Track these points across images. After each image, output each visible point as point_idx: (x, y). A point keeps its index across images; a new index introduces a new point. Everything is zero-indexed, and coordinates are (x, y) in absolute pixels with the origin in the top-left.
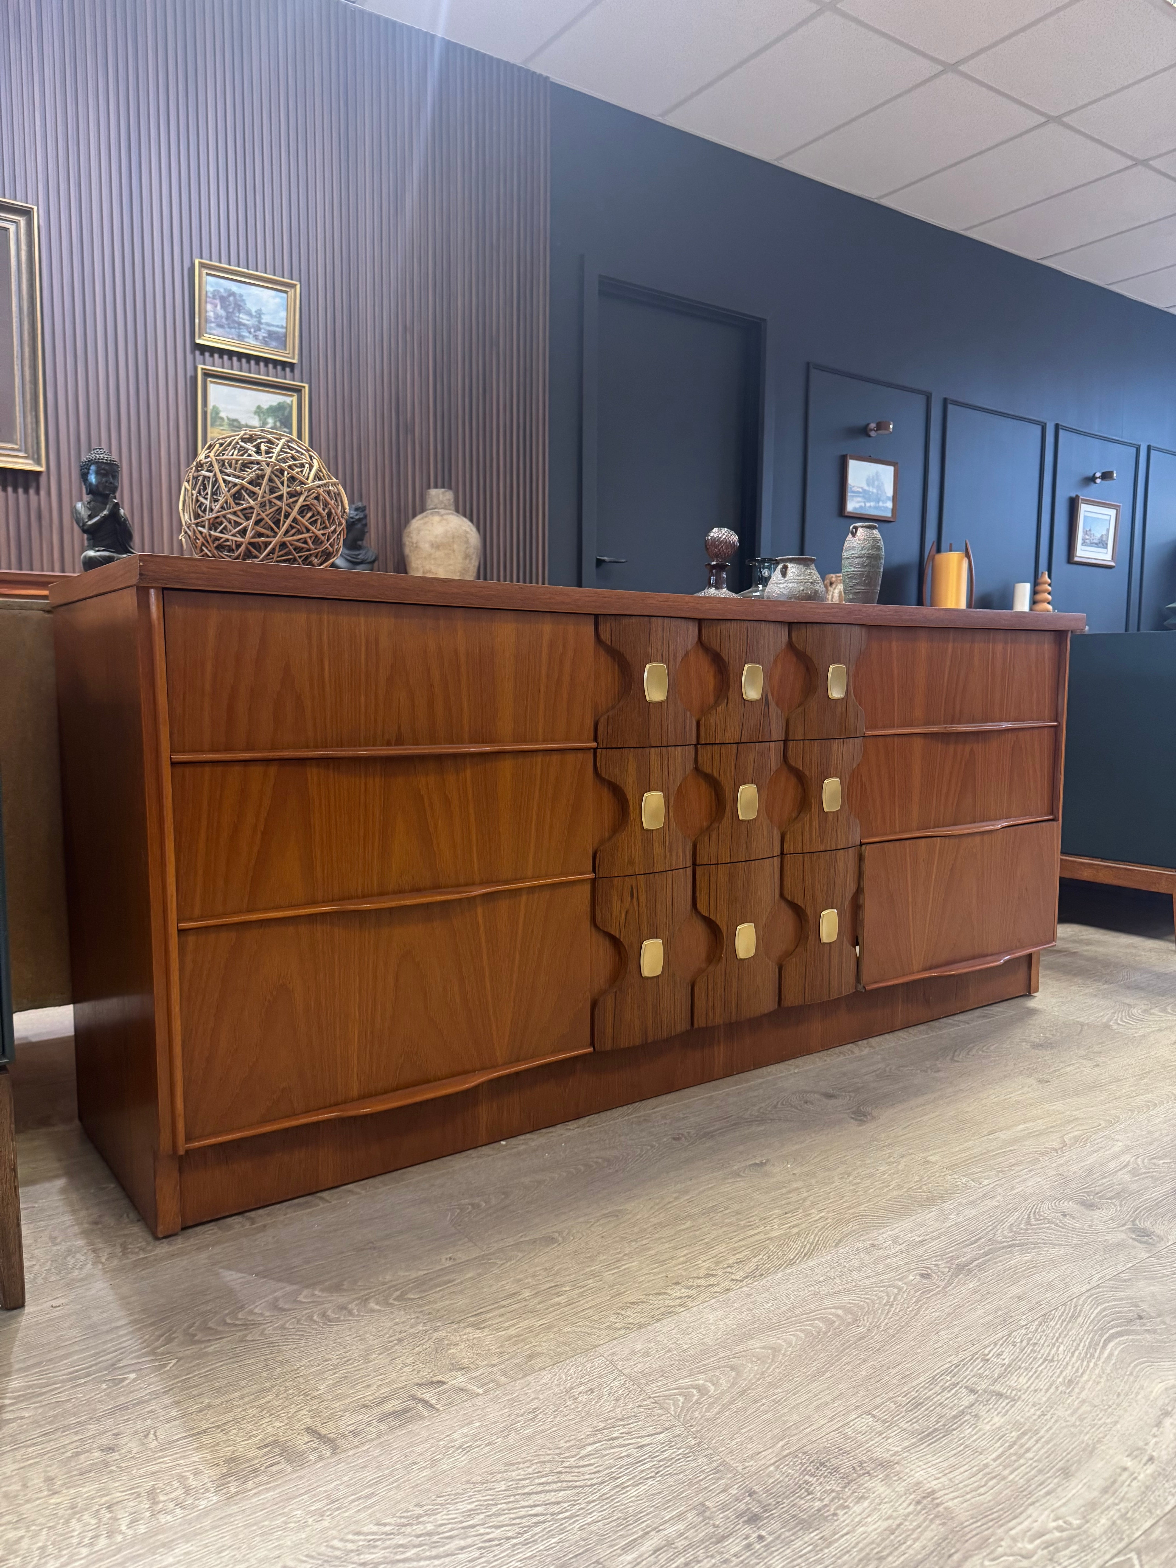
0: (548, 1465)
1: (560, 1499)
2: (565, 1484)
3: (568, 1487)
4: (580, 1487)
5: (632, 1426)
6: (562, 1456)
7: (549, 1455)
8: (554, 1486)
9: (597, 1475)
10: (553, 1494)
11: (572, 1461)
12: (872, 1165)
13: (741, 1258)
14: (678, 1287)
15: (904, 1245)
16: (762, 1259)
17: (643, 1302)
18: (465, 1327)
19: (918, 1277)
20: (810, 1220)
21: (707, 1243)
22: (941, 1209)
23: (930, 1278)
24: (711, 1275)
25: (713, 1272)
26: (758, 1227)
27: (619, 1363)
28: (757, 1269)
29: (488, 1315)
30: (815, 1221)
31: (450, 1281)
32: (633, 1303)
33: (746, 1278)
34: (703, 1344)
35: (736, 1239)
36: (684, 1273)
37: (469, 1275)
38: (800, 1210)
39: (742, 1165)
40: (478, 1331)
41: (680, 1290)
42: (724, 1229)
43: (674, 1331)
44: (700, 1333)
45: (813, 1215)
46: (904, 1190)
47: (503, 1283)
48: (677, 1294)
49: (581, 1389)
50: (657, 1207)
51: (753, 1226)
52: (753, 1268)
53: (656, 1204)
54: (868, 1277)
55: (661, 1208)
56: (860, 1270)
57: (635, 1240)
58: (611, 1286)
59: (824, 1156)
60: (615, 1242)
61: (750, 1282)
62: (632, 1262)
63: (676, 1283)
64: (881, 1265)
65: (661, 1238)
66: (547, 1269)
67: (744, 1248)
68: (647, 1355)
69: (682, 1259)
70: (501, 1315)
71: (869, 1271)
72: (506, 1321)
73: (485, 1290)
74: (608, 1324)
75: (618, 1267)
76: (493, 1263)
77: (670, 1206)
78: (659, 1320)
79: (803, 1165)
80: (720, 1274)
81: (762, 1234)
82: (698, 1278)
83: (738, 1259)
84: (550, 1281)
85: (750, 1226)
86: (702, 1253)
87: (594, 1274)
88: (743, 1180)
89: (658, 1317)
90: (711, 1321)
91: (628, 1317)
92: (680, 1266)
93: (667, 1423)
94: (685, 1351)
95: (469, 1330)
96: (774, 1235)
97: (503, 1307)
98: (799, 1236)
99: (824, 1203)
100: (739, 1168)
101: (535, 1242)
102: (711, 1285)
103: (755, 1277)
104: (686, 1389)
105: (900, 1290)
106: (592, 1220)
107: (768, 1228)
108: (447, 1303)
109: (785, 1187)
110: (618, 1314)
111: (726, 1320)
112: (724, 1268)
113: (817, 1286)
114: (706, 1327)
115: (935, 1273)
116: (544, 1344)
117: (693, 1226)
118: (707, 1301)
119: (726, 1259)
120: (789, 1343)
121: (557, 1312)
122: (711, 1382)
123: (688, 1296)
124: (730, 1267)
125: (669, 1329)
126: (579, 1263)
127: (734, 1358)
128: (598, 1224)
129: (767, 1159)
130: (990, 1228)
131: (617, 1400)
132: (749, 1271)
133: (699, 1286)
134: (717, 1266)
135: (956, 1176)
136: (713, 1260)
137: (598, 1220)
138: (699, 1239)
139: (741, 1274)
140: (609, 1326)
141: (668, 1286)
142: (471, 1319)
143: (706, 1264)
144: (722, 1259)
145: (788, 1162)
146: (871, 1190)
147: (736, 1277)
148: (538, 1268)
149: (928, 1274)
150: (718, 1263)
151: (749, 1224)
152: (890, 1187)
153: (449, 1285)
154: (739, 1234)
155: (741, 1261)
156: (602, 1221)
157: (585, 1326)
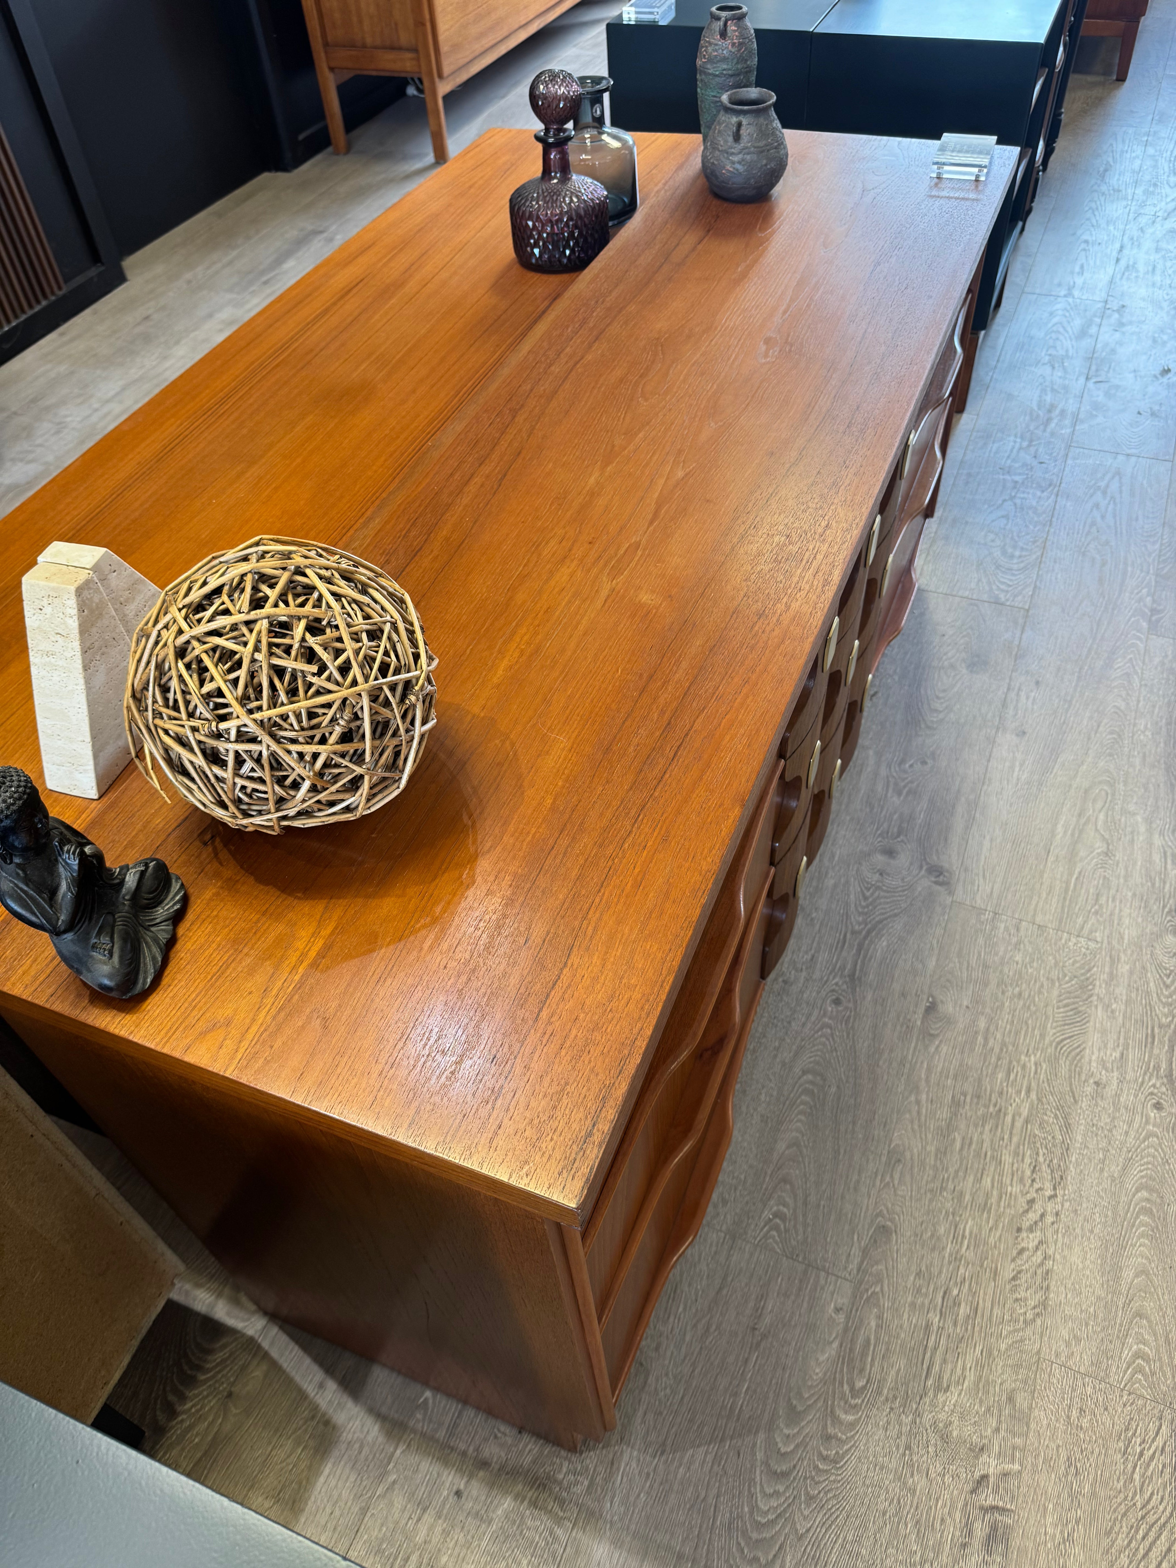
0: (1130, 1515)
1: (1167, 1545)
2: (1156, 1528)
3: (1161, 1528)
4: (1166, 1522)
5: (1138, 1431)
6: (1129, 1499)
7: (1120, 1504)
8: (1152, 1535)
9: (1165, 1502)
10: (1158, 1542)
11: (1139, 1501)
12: (1008, 956)
13: (1031, 1163)
14: (1024, 1234)
15: (1115, 1069)
16: (1044, 1154)
17: (1019, 1272)
18: (935, 1396)
19: (1155, 1111)
20: (1032, 1075)
21: (992, 1157)
22: (1100, 999)
23: (1163, 1108)
24: (1031, 1202)
25: (1029, 1197)
26: (1006, 1109)
27: (1070, 1363)
28: (1052, 1171)
29: (936, 1368)
30: (1036, 1073)
31: (868, 1342)
32: (1014, 1278)
33: (1055, 1189)
34: (1099, 1298)
35: (1006, 1137)
36: (1013, 1212)
37: (873, 1324)
38: (1015, 1063)
39: (921, 1016)
40: (948, 1394)
41: (1028, 1237)
42: (987, 1128)
43: (1069, 1296)
44: (1086, 1286)
45: (1028, 1065)
46: (1057, 984)
47: (906, 1316)
48: (1031, 1245)
49: (1075, 1413)
50: (916, 1127)
51: (1003, 1110)
52: (1049, 1171)
53: (912, 1122)
54: (1127, 1133)
55: (920, 1126)
56: (1115, 1126)
57: (942, 1189)
58: (982, 1266)
59: (965, 964)
60: (931, 1201)
61: (1062, 1192)
62: (967, 1223)
63: (1019, 1230)
64: (1123, 1110)
65: (957, 1172)
66: (918, 1274)
67: (1021, 1147)
68: (1078, 1340)
69: (995, 1193)
70: (945, 1361)
71: (1121, 1123)
72: (956, 1367)
73: (903, 1335)
74: (1022, 1319)
75: (963, 1236)
76: (873, 1293)
77: (923, 1118)
78: (1048, 1288)
79: (962, 988)
80: (1035, 1195)
81: (1017, 1118)
82: (1026, 1211)
83: (1030, 1165)
84: (936, 1289)
85: (1000, 1110)
86: (1001, 1175)
87: (957, 1258)
88: (941, 1041)
89: (1045, 1285)
90: (1081, 1266)
91: (1026, 1299)
92: (1002, 1204)
93: (1156, 1411)
94: (1096, 1316)
95: (941, 1397)
96: (1025, 1113)
97: (935, 1349)
98: (1042, 1104)
99: (1021, 1041)
100: (922, 1023)
101: (875, 1241)
102: (1043, 1216)
103: (1060, 1183)
104: (1134, 1362)
105: (1158, 1137)
106: (888, 1179)
107: (1014, 1105)
108: (893, 1373)
109: (976, 1033)
110: (1017, 1300)
111: (1088, 1256)
112: (1032, 1185)
113: (1106, 1169)
114: (1083, 1275)
115: (1161, 1098)
116: (1005, 1377)
117: (963, 1139)
118: (1057, 1240)
119: (1023, 1172)
120: (1147, 1258)
121: (977, 1329)
122: (1141, 1342)
123: (1041, 1242)
124: (1033, 1181)
125: (1064, 1296)
126: (933, 1249)
127: (1130, 1302)
128: (896, 1182)
129: (931, 995)
130: (1148, 1008)
131: (1106, 1409)
132: (1050, 1177)
133: (1036, 1223)
134: (1024, 1186)
135: (1074, 940)
136: (1015, 1178)
137: (892, 1177)
138: (983, 1155)
139: (1048, 1185)
140: (1025, 1321)
141: (1017, 1238)
142: (930, 1382)
143: (1016, 1189)
144: (1019, 1173)
145: (949, 990)
146: (1037, 999)
147: (1049, 1193)
148: (912, 1278)
149: (1158, 1103)
150: (1021, 1180)
151: (997, 1108)
152: (1046, 986)
153: (872, 1348)
154: (1002, 1129)
155: (1035, 1167)
156: (897, 1176)
157: (1010, 1332)
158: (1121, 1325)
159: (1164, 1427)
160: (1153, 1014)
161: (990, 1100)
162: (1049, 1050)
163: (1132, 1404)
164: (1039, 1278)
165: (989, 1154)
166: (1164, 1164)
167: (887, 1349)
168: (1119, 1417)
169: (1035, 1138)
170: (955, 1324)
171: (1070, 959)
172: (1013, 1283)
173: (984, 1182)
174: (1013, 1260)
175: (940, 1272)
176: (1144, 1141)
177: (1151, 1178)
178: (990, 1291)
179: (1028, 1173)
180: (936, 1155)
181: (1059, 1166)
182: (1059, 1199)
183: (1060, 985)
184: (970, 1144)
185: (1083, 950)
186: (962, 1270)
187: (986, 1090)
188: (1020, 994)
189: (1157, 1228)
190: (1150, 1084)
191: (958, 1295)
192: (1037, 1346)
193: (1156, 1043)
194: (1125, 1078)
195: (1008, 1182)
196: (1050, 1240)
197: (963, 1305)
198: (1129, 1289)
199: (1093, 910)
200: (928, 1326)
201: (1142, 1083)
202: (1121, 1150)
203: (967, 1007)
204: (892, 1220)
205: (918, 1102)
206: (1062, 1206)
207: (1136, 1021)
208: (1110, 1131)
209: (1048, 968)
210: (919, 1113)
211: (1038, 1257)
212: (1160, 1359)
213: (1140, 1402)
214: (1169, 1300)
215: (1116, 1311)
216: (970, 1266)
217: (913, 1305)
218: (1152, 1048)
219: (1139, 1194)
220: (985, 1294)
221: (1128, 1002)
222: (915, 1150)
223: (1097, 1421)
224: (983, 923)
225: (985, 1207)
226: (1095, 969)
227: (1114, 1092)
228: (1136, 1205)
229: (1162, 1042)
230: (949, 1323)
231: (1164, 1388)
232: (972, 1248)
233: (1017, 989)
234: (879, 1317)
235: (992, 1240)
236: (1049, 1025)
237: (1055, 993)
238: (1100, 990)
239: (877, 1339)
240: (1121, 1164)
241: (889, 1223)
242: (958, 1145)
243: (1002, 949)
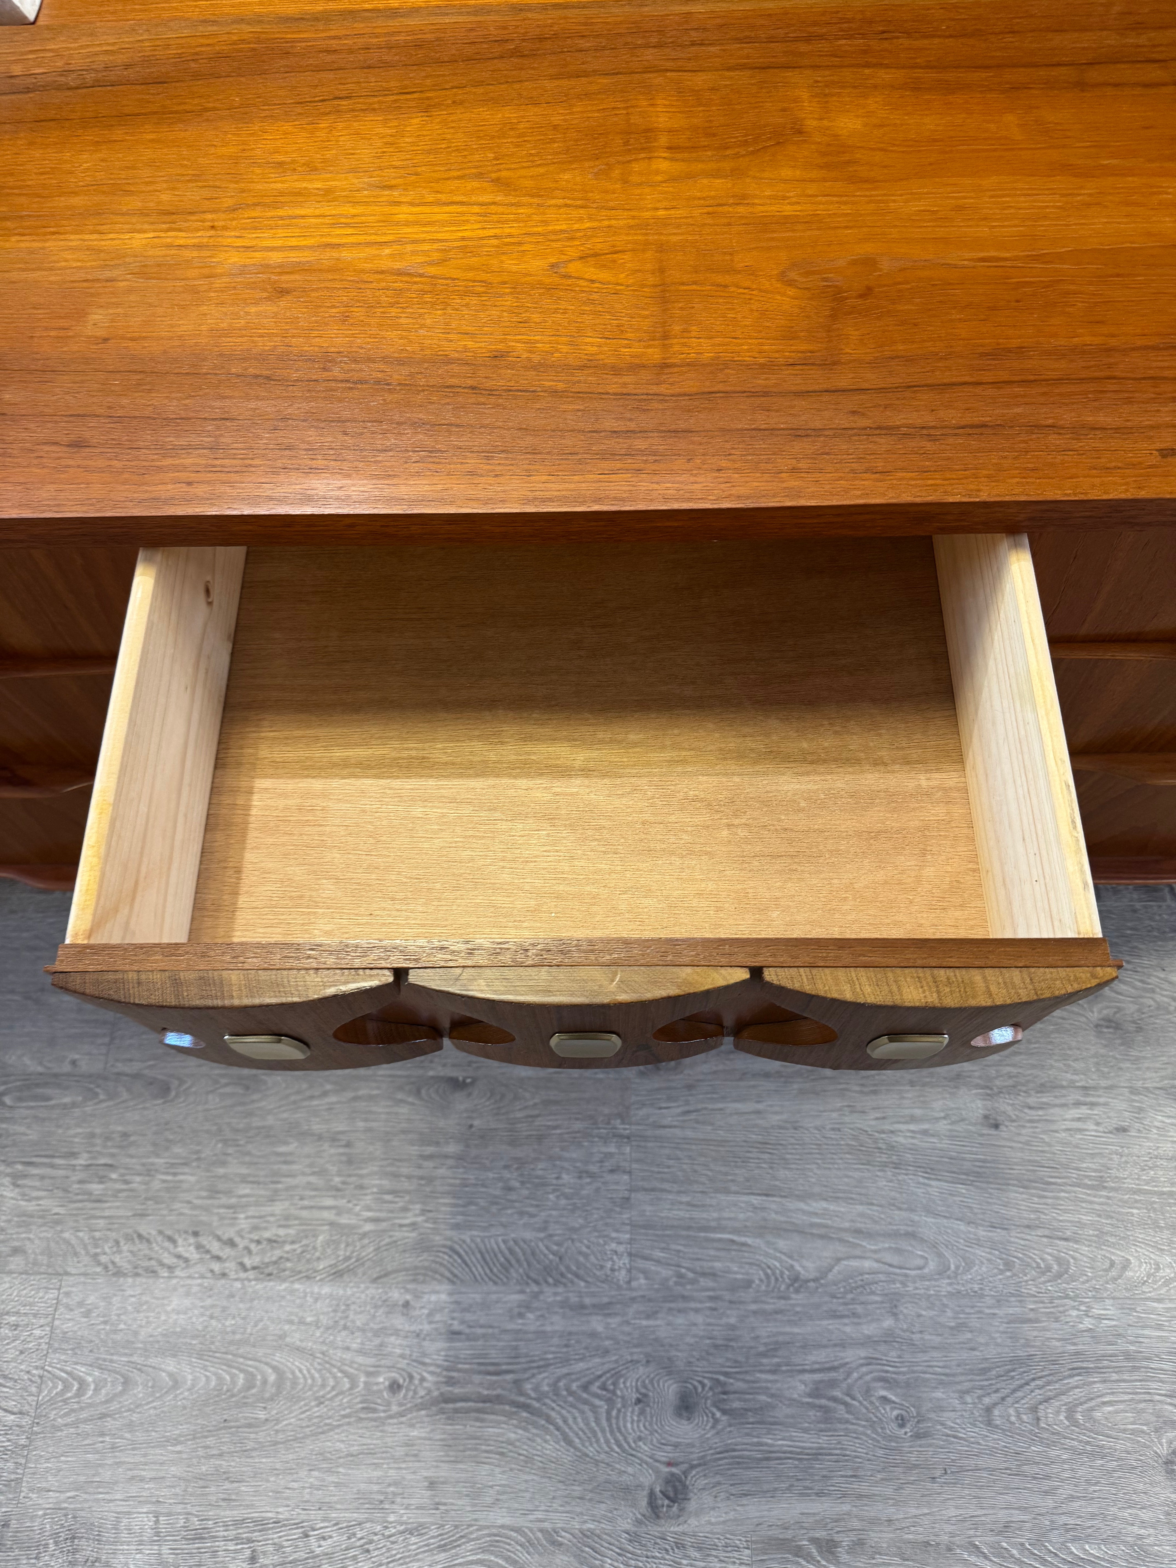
12: (566, 1164)
13: (279, 1236)
14: (192, 1240)
15: (434, 1326)
16: (295, 1250)
17: (148, 1241)
18: (8, 1175)
19: (387, 1383)
20: (397, 1221)
21: (276, 1191)
22: (536, 1296)
23: (394, 1393)
24: (231, 1243)
25: (237, 1240)
26: (343, 1197)
27: (62, 1309)
28: (275, 1263)
29: (35, 1171)
30: (401, 1226)
31: (48, 1099)
32: (140, 1236)
33: (254, 1268)
34: (136, 1333)
35: (306, 1203)
36: (215, 1224)
37: (67, 1100)
38: (407, 1198)
39: (442, 1074)
40: (11, 1187)
41: (190, 1245)
42: (313, 1179)
43: (133, 1299)
44: (147, 1317)
45: (410, 1214)
46: (542, 1235)
47: (80, 1130)
48: (180, 1250)
49: (13, 1319)
50: (293, 1098)
51: (339, 1193)
52: (274, 1259)
53: (298, 1092)
54: (348, 1349)
55: (295, 1102)
56: (353, 1333)
57: (225, 1142)
58: (147, 1199)
59: (536, 1112)
60: (207, 1132)
61: (252, 1277)
62: (192, 1175)
63: (196, 1234)
64: (377, 1341)
65: (249, 1153)
66: (125, 1135)
67: (297, 1222)
68: (87, 1314)
69: (233, 1201)
70: (42, 1178)
71: (359, 1341)
72: (39, 1190)
73: (60, 1131)
74: (98, 1250)
75: (175, 1174)
76: (97, 1094)
77: (306, 1103)
78: (137, 1275)
79: (497, 1114)
80: (241, 1246)
81: (334, 1212)
82: (219, 1239)
83: (277, 1235)
84: (113, 1155)
85: (338, 1190)
86: (257, 1204)
87: (149, 1172)
88: (413, 1104)
89: (140, 1271)
90: (169, 1308)
91: (120, 1252)
92: (222, 1211)
93: (27, 1407)
94: (115, 1332)
95: (7, 1181)
96: (344, 1220)
97: (52, 1166)
98: (360, 1239)
99: (441, 1201)
100: (432, 1077)
101: (151, 1084)
102: (218, 1258)
103: (262, 1273)
104: (74, 1379)
105: (351, 1389)
106: (224, 1081)
107: (350, 1205)
108: (22, 1129)
109: (437, 1144)
110: (117, 1242)
111: (182, 1316)
112: (252, 1241)
113: (294, 1328)
114: (159, 1313)
115: (408, 1390)
116: (37, 1241)
117: (291, 1154)
118: (194, 1278)
119: (266, 1229)
120: (193, 1386)
121: (80, 1205)
122: (96, 1385)
123: (186, 1260)
124: (258, 1242)
125: (132, 1293)
126: (155, 1145)
127: (139, 1370)
128: (222, 1091)
129: (474, 1080)
130: (541, 1363)
131: (22, 1352)
132: (267, 1260)
133: (208, 1252)
134: (250, 1232)
135: (621, 1249)
136: (256, 1221)
137: (226, 1085)
138: (275, 1179)
139: (256, 1260)
140: (96, 1255)
141: (186, 1232)
142: (20, 1167)
143: (243, 1223)
144: (264, 1225)
145: (489, 1099)
146: (509, 1211)
147: (248, 1262)
148: (120, 1128)
149: (399, 1387)
150: (255, 1228)
151: (340, 1186)
152: (532, 1221)
153: (43, 1104)
154: (315, 1196)
155: (275, 1241)
156: (228, 1090)
157: (82, 1240)
158: (111, 1361)
159: (12, 1417)
160: (535, 1371)
161: (350, 1176)
162: (437, 1238)
163: (31, 1381)
164: (146, 1264)
165: (280, 1186)
166: (316, 1399)
167: (44, 1120)
168: (15, 1367)
169: (314, 1236)
170: (81, 1182)
171: (588, 1247)
172: (135, 1236)
173: (244, 1185)
174: (160, 1232)
175: (131, 1157)
176: (342, 1371)
177: (294, 1383)
178: (121, 1212)
179: (267, 1235)
180: (263, 1127)
181: (284, 1270)
182: (243, 1275)
183: (542, 1240)
184: (286, 1162)
185: (609, 1265)
186: (138, 1179)
187: (361, 1168)
188: (510, 1189)
189: (233, 1396)
190: (425, 1374)
191: (111, 1179)
192: (74, 1271)
193: (489, 1377)
194: (424, 1339)
195: (250, 1214)
196: (191, 1271)
197: (101, 1186)
198: (154, 1368)
199: (683, 1270)
200: (73, 1155)
201: (424, 1364)
202: (323, 1342)
203: (471, 1126)
204: (177, 1096)
205: (325, 1094)
206: (236, 1280)
207: (516, 1348)
208: (345, 1328)
209: (564, 1220)
210: (312, 1097)
211: (168, 1260)
212: (82, 1409)
213: (34, 1389)
214: (150, 1416)
215: (126, 1355)
216: (144, 1187)
217: (92, 1135)
218: (480, 1373)
219: (270, 1371)
220: (118, 1208)
221: (541, 1334)
222: (263, 1103)
223: (8, 1344)
224: (609, 1123)
225: (214, 1192)
226: (582, 1284)
227: (400, 1327)
228: (256, 1368)
229: (491, 1386)
230: (80, 1176)
231: (52, 1416)
232: (165, 1185)
233: (517, 1185)
234: (74, 1105)
235: (177, 1205)
236: (475, 1233)
237: (528, 1235)
238: (550, 1295)
239: (53, 1107)
240: (304, 1344)
241: (173, 1093)
242: (282, 1149)
243: (574, 1155)
